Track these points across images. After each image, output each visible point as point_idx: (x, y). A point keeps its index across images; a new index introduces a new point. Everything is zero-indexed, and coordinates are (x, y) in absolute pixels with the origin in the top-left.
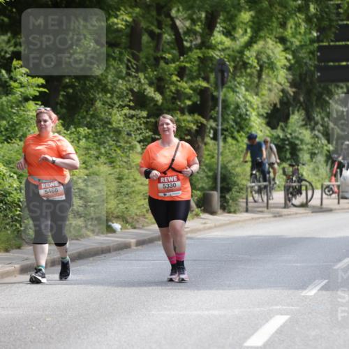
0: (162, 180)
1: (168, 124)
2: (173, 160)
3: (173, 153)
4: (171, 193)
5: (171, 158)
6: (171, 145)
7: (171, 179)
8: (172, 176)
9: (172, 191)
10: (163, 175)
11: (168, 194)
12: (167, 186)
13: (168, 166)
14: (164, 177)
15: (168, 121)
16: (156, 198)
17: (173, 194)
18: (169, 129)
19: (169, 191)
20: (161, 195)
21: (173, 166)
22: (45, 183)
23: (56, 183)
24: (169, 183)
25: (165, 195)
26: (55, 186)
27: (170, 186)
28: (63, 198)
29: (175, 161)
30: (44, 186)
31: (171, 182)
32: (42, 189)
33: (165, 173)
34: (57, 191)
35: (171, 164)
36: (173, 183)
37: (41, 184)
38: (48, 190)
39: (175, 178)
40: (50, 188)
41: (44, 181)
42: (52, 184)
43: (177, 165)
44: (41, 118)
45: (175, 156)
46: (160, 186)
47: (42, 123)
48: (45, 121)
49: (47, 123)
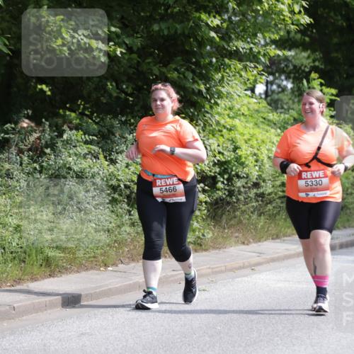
0: (304, 175)
1: (311, 104)
2: (319, 148)
3: (320, 140)
4: (316, 193)
5: (317, 145)
6: (317, 130)
7: (315, 174)
8: (317, 171)
9: (317, 190)
10: (306, 168)
11: (311, 194)
12: (310, 183)
13: (311, 156)
14: (306, 171)
17: (319, 194)
18: (312, 111)
19: (312, 190)
20: (302, 195)
21: (318, 157)
22: (161, 179)
23: (175, 180)
24: (313, 180)
25: (307, 195)
26: (173, 184)
27: (314, 183)
28: (183, 199)
29: (321, 150)
30: (158, 182)
31: (316, 178)
32: (156, 186)
33: (307, 165)
34: (175, 190)
35: (317, 154)
36: (318, 180)
37: (155, 180)
38: (164, 188)
39: (321, 173)
40: (167, 185)
41: (159, 176)
42: (169, 181)
43: (325, 156)
44: (156, 97)
45: (321, 144)
46: (302, 183)
47: (159, 102)
48: (162, 100)
49: (165, 103)
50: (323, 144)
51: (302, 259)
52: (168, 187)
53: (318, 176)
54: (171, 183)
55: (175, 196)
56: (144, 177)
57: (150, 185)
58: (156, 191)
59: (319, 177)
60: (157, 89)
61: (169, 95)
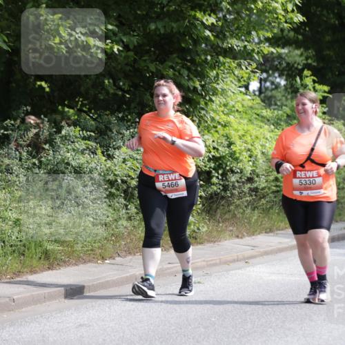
0: (298, 174)
2: (312, 150)
3: (314, 141)
4: (309, 192)
5: (310, 147)
7: (309, 174)
8: (311, 171)
9: (311, 189)
10: (301, 168)
11: (305, 193)
12: (304, 182)
13: (305, 158)
14: (301, 171)
16: (290, 197)
17: (313, 193)
18: (305, 111)
19: (306, 189)
20: (297, 193)
21: (312, 157)
23: (177, 175)
24: (307, 180)
25: (301, 193)
26: (175, 179)
27: (308, 182)
28: (185, 194)
29: (315, 151)
30: (161, 178)
31: (310, 177)
32: (158, 181)
33: (302, 166)
34: (177, 185)
35: (310, 155)
36: (311, 179)
37: (158, 176)
38: (166, 183)
39: (315, 173)
40: (169, 180)
41: (161, 172)
42: (172, 177)
43: (319, 156)
44: (159, 93)
45: (314, 145)
46: (296, 181)
47: (161, 98)
48: (164, 96)
49: (167, 99)
50: (317, 145)
51: (296, 252)
52: (170, 182)
54: (174, 178)
55: (177, 191)
56: (147, 172)
57: (153, 180)
58: (159, 186)
60: (159, 85)
61: (171, 91)
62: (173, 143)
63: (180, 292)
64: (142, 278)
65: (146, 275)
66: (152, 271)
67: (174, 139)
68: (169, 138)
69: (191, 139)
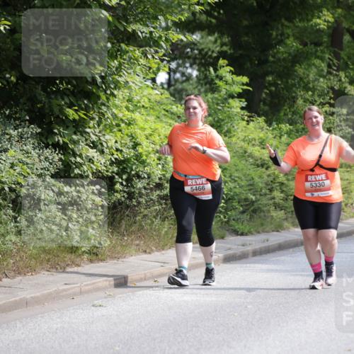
0: (309, 178)
1: (316, 117)
2: (320, 156)
3: (322, 149)
4: (319, 193)
5: (319, 153)
7: (319, 177)
8: (320, 174)
9: (320, 190)
10: (311, 173)
11: (316, 194)
12: (314, 185)
13: (315, 163)
14: (311, 175)
15: (316, 114)
17: (322, 194)
18: (318, 124)
19: (316, 191)
20: (308, 195)
21: (320, 163)
22: (192, 179)
23: (204, 180)
24: (317, 182)
25: (313, 195)
26: (202, 184)
27: (318, 185)
28: (210, 197)
29: (322, 157)
30: (190, 182)
32: (187, 185)
33: (312, 170)
34: (203, 189)
35: (319, 161)
36: (321, 182)
37: (187, 180)
38: (194, 187)
39: (323, 176)
40: (197, 184)
41: (190, 177)
42: (199, 181)
43: (326, 162)
44: (190, 105)
45: (322, 152)
46: (308, 185)
47: (192, 110)
48: (195, 108)
49: (197, 111)
50: (324, 152)
52: (198, 186)
53: (320, 179)
55: (203, 194)
56: (177, 177)
57: (182, 184)
58: (187, 189)
59: (322, 180)
60: (190, 99)
61: (200, 105)
62: (204, 152)
63: (204, 282)
64: (176, 270)
65: (179, 267)
66: (185, 263)
67: (205, 148)
68: (201, 148)
69: (219, 148)
